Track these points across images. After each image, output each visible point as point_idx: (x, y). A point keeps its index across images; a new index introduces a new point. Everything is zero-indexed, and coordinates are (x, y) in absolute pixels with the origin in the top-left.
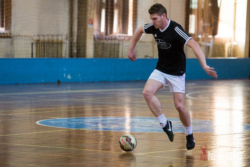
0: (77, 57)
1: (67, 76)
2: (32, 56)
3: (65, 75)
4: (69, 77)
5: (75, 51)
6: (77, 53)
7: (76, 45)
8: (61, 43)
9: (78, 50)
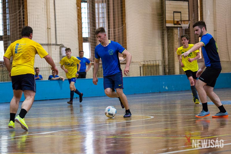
0: (169, 74)
1: (165, 87)
2: (141, 75)
3: (164, 87)
4: (167, 88)
6: (169, 72)
7: (167, 67)
8: (159, 65)
9: (169, 70)
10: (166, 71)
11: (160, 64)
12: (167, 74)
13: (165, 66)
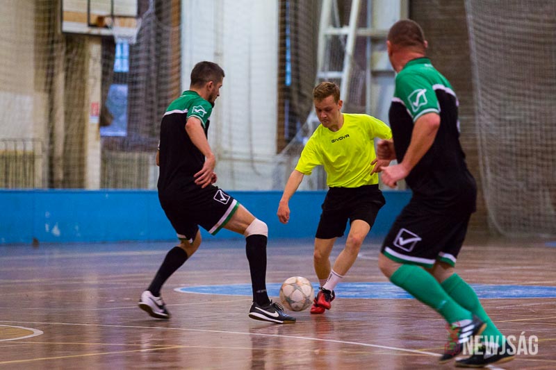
0: (64, 187)
1: (51, 228)
3: (47, 227)
4: (56, 231)
5: (60, 175)
6: (63, 182)
7: (61, 162)
9: (67, 174)
10: (55, 178)
11: (39, 151)
12: (58, 187)
13: (54, 162)
